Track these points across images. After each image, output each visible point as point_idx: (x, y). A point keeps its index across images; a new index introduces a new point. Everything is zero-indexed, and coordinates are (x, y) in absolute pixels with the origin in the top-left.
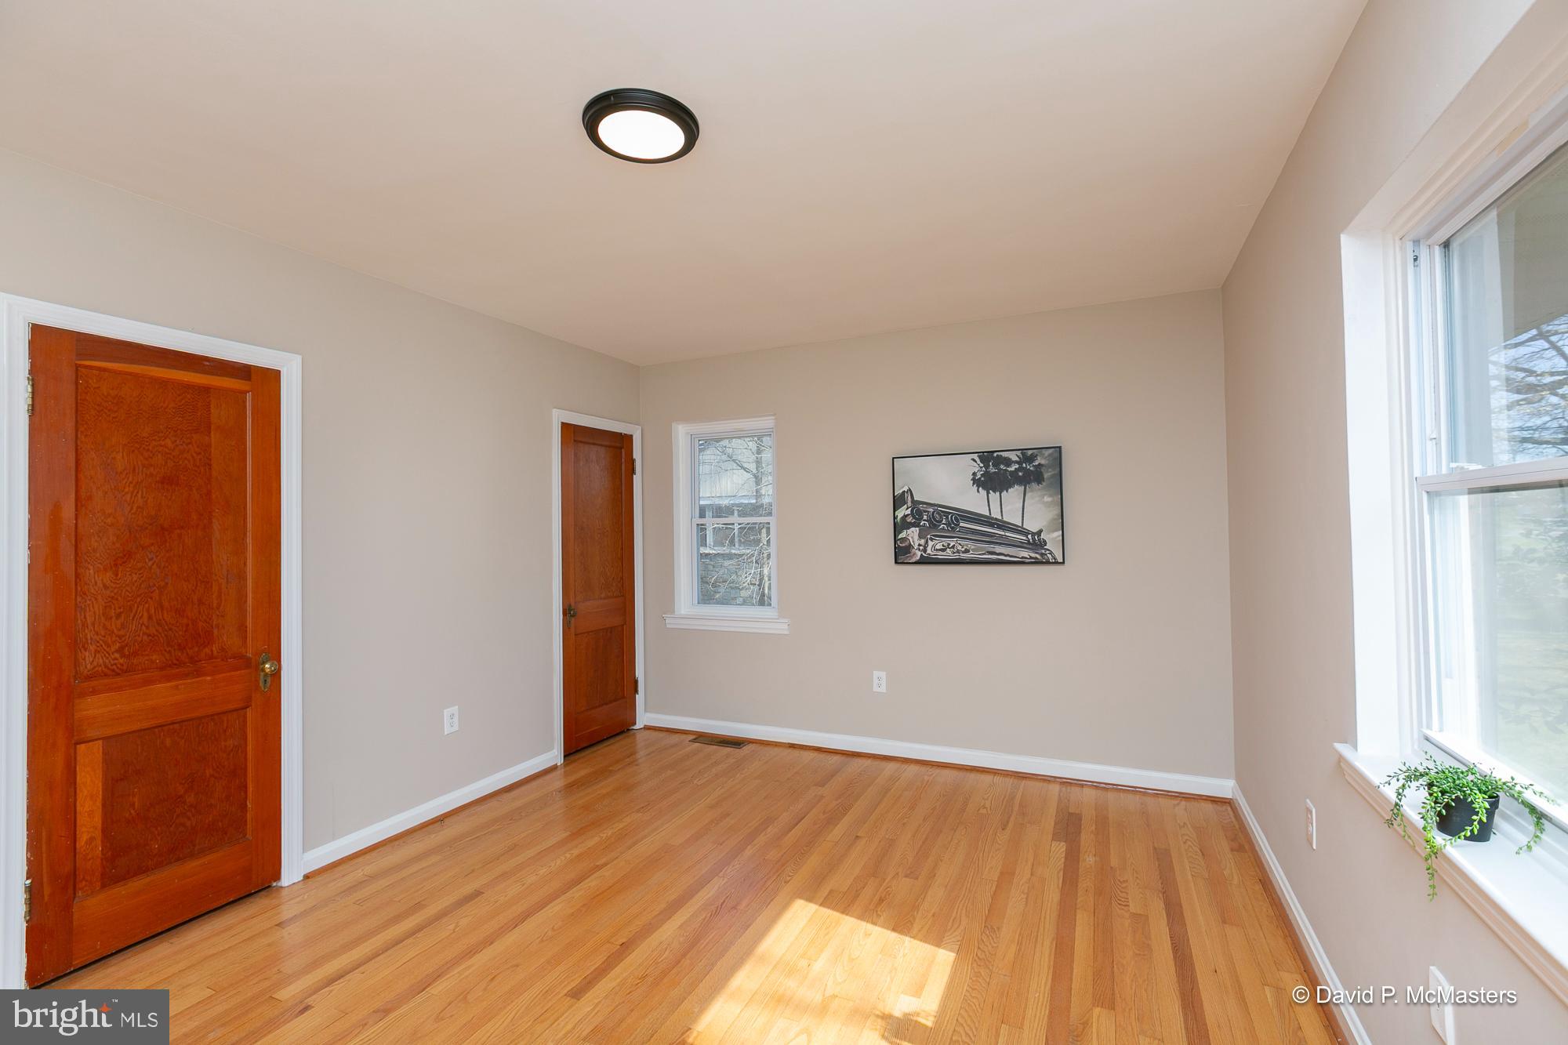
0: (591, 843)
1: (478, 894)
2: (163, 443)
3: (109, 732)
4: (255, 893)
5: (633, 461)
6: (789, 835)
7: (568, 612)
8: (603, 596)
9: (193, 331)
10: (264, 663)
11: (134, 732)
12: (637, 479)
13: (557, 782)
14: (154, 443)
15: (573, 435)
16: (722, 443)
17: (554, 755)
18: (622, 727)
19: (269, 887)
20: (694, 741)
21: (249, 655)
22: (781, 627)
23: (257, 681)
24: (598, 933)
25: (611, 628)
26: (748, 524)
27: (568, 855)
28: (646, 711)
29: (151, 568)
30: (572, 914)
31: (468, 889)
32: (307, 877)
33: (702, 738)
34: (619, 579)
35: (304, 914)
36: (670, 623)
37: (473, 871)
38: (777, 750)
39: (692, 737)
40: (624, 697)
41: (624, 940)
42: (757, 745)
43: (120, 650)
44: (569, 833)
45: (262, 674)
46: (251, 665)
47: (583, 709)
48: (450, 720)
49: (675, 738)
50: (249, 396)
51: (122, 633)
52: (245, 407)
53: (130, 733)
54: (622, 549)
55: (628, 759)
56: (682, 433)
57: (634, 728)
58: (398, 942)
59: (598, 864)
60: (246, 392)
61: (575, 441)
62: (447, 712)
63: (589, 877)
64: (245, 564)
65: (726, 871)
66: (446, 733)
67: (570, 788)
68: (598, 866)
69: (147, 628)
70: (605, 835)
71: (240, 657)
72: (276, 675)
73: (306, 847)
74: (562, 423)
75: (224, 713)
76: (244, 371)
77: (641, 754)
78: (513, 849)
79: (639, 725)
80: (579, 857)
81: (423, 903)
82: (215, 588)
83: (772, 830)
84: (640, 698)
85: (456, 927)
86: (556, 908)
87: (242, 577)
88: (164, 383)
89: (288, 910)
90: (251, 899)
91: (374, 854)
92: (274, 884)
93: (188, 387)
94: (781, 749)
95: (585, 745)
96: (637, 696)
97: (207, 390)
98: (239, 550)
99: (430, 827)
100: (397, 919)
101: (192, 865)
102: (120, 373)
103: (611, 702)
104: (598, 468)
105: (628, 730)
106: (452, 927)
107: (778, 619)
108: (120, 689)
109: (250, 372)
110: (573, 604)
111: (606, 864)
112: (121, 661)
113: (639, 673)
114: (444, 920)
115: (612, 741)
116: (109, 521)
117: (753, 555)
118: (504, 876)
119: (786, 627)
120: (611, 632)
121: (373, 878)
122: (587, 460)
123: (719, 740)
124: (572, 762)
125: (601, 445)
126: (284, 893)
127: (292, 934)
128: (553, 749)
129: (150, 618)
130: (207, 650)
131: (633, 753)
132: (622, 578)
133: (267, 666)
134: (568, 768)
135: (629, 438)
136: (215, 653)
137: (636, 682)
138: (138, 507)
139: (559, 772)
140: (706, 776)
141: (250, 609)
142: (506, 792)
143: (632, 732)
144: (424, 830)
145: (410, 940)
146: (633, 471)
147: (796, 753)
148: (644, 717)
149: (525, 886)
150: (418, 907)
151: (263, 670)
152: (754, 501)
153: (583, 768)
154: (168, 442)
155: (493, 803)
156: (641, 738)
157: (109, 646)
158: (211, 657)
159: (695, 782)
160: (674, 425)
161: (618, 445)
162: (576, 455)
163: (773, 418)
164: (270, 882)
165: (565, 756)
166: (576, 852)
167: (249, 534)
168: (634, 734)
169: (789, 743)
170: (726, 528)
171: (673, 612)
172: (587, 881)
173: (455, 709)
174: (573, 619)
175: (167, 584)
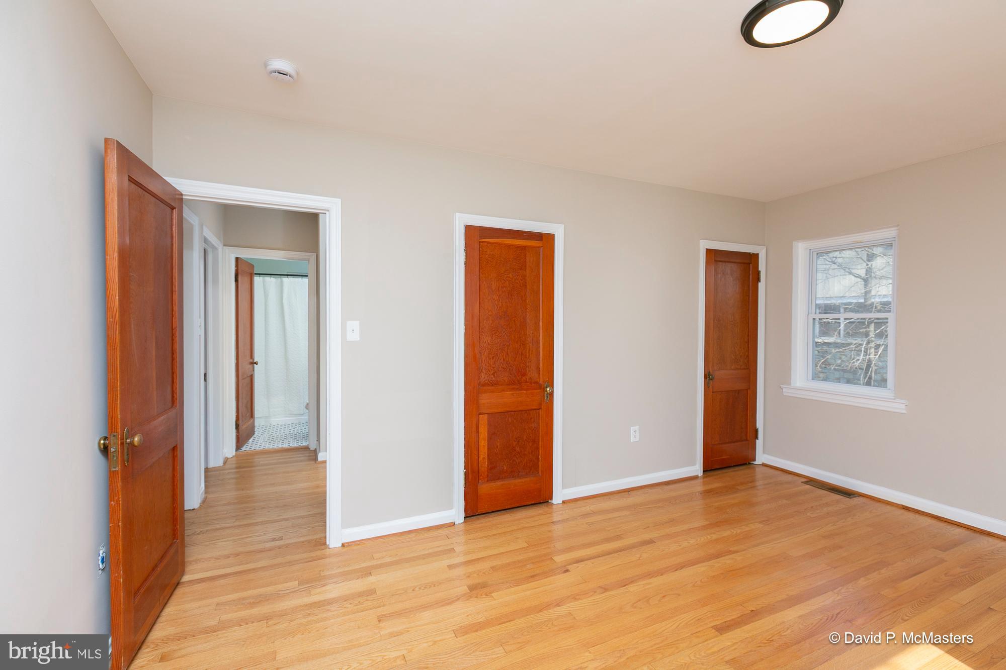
0: (727, 533)
1: (651, 542)
2: (508, 276)
3: (491, 411)
4: (542, 503)
5: (758, 273)
6: (906, 581)
7: (708, 376)
8: (733, 367)
9: (520, 219)
10: (547, 388)
11: (498, 413)
12: (761, 286)
13: (698, 487)
14: (506, 276)
15: (713, 256)
16: (831, 255)
17: (697, 469)
18: (746, 461)
19: (547, 502)
20: (806, 483)
21: (541, 382)
22: (899, 406)
23: (544, 396)
24: (734, 596)
25: (739, 390)
26: (858, 319)
27: (709, 537)
28: (764, 452)
29: (504, 336)
30: (714, 576)
31: (647, 536)
32: (564, 502)
33: (811, 481)
34: (745, 357)
35: (563, 521)
36: (786, 391)
37: (648, 527)
38: (889, 508)
39: (804, 480)
40: (747, 440)
41: (753, 609)
42: (868, 500)
43: (493, 374)
44: (707, 523)
45: (546, 393)
46: (542, 388)
47: (717, 443)
48: (634, 434)
49: (790, 478)
50: (541, 249)
51: (494, 366)
52: (540, 255)
53: (496, 413)
54: (748, 335)
55: (750, 484)
56: (801, 250)
57: (754, 463)
58: (609, 553)
59: (730, 549)
60: (540, 247)
61: (715, 261)
62: (633, 429)
63: (724, 556)
64: (539, 336)
65: (840, 590)
66: (632, 441)
67: (707, 493)
68: (731, 551)
69: (503, 364)
70: (735, 532)
71: (536, 383)
72: (552, 394)
73: (564, 487)
74: (707, 250)
75: (531, 410)
76: (539, 237)
77: (759, 483)
78: (672, 522)
79: (758, 461)
80: (717, 540)
81: (622, 536)
82: (528, 348)
83: (885, 573)
84: (759, 443)
85: (641, 557)
86: (701, 568)
87: (538, 342)
88: (509, 246)
89: (556, 517)
90: (540, 505)
91: (594, 500)
92: (550, 501)
93: (518, 247)
94: (893, 508)
95: (718, 467)
96: (757, 441)
97: (524, 248)
98: (537, 329)
99: (623, 493)
100: (608, 540)
101: (518, 481)
102: (493, 243)
103: (737, 441)
104: (731, 279)
105: (749, 463)
106: (638, 556)
107: (894, 399)
108: (493, 392)
109: (542, 237)
110: (711, 372)
111: (736, 552)
112: (494, 379)
113: (760, 424)
114: (634, 550)
115: (737, 468)
116: (490, 313)
117: (861, 345)
118: (668, 536)
119: (903, 406)
120: (738, 393)
121: (594, 513)
122: (723, 273)
123: (828, 487)
124: (709, 476)
125: (735, 263)
126: (554, 507)
127: (558, 530)
128: (695, 464)
129: (504, 360)
130: (524, 378)
131: (753, 481)
132: (748, 356)
133: (548, 389)
134: (705, 479)
135: (755, 257)
136: (527, 380)
137: (756, 431)
138: (500, 307)
139: (700, 481)
140: (818, 511)
141: (541, 359)
142: (666, 485)
143: (752, 466)
144: (620, 494)
145: (616, 555)
146: (758, 280)
147: (911, 515)
148: (761, 458)
149: (681, 547)
150: (618, 537)
151: (546, 391)
152: (862, 301)
153: (718, 481)
154: (511, 275)
155: (658, 489)
156: (759, 472)
157: (489, 371)
158: (526, 382)
159: (808, 514)
160: (795, 243)
161: (747, 261)
162: (715, 270)
163: (897, 228)
164: (548, 500)
165: (704, 471)
166: (714, 537)
167: (541, 321)
168: (754, 468)
169: (902, 505)
170: (835, 322)
171: (790, 384)
172: (723, 558)
173: (637, 428)
174: (711, 381)
175: (510, 344)
